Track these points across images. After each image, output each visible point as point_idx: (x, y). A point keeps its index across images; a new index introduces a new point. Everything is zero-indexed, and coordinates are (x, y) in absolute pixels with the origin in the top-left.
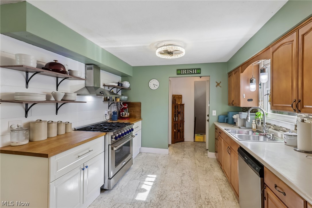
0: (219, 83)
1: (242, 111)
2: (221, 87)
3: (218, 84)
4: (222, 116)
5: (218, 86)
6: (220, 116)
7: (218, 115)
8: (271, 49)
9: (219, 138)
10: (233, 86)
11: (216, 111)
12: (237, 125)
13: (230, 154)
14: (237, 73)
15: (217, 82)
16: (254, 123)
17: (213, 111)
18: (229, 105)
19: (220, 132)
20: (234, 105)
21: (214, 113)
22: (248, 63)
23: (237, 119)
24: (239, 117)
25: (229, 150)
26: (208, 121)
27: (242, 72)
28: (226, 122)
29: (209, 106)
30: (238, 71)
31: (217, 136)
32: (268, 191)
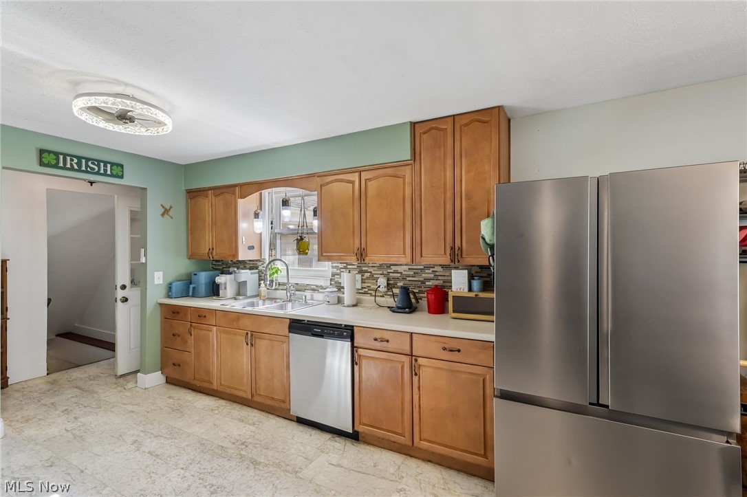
0: (168, 208)
1: (211, 269)
2: (172, 218)
3: (166, 212)
4: (179, 282)
5: (166, 215)
6: (174, 284)
7: (169, 280)
8: (318, 179)
9: (195, 328)
10: (208, 219)
11: (162, 273)
12: (225, 293)
13: (252, 345)
14: (228, 196)
15: (163, 207)
16: (263, 285)
17: (155, 273)
18: (190, 257)
19: (201, 314)
20: (215, 258)
21: (157, 279)
22: (260, 186)
23: (225, 284)
24: (235, 280)
25: (252, 338)
26: (123, 302)
27: (243, 197)
28: (191, 294)
29: (144, 261)
30: (231, 192)
31: (181, 327)
32: (361, 352)
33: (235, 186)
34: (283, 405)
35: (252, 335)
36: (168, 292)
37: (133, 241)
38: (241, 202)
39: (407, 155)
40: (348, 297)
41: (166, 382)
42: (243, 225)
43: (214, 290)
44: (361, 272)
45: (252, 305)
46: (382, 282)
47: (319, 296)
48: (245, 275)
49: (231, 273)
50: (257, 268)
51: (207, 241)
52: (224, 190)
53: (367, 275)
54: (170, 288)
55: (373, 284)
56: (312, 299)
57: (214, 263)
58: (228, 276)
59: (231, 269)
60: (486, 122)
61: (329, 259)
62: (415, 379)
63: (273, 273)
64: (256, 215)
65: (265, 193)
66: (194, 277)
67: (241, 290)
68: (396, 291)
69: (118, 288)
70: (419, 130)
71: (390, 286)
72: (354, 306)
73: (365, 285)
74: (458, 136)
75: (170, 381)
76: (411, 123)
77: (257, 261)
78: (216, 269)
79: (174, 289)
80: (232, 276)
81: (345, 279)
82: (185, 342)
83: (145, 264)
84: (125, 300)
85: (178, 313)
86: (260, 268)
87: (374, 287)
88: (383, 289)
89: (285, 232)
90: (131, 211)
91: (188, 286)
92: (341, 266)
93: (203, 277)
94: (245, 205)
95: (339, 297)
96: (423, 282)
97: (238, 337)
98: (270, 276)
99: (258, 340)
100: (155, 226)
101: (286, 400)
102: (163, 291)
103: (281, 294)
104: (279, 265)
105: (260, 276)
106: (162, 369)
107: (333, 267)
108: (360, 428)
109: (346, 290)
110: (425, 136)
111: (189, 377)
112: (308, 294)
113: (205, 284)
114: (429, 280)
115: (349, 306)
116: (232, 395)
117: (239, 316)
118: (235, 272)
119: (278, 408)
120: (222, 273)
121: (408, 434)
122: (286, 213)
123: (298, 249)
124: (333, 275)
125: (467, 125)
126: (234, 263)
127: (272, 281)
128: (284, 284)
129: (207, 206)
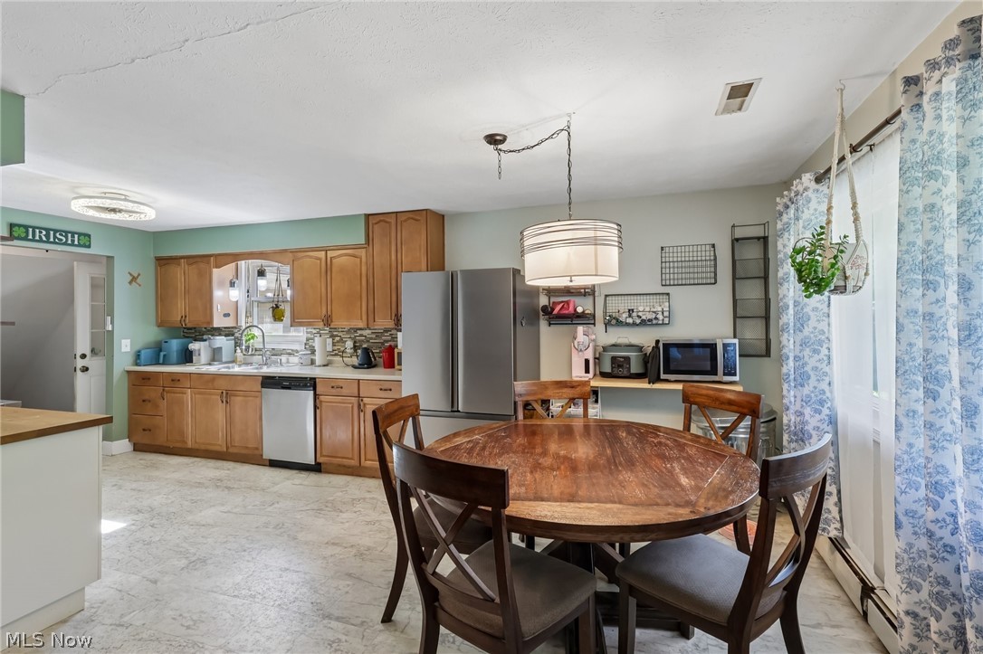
0: (136, 275)
2: (140, 285)
3: (134, 279)
4: (148, 350)
5: (134, 283)
6: (143, 352)
7: (137, 348)
8: (290, 254)
9: (168, 392)
10: (181, 286)
11: (129, 341)
12: (199, 361)
13: (227, 402)
14: (202, 265)
15: (131, 275)
16: (239, 351)
17: (123, 341)
18: (160, 325)
19: (175, 379)
20: (188, 325)
21: (125, 346)
22: (236, 257)
23: (199, 350)
24: (210, 346)
25: (227, 396)
26: (83, 371)
27: (218, 266)
28: (161, 361)
29: (110, 329)
30: (205, 262)
31: (151, 392)
32: (322, 398)
33: (210, 256)
34: (256, 452)
35: (227, 394)
36: (136, 360)
37: (93, 310)
38: (215, 271)
39: (363, 241)
40: (318, 358)
41: (134, 450)
42: (218, 294)
43: (187, 357)
44: (333, 336)
45: (229, 368)
46: (349, 344)
47: (294, 360)
48: (220, 341)
49: (205, 340)
50: (233, 335)
51: (179, 310)
52: (199, 259)
53: (338, 338)
54: (138, 355)
55: (342, 346)
56: (288, 362)
57: (185, 330)
58: (202, 343)
59: (205, 337)
60: (417, 220)
61: (301, 324)
62: (362, 414)
63: (249, 340)
64: (232, 284)
65: (242, 264)
66: (164, 345)
67: (216, 355)
68: (359, 351)
69: (78, 357)
70: (372, 220)
71: (355, 348)
72: (324, 366)
73: (336, 348)
74: (399, 228)
75: (138, 448)
76: (365, 214)
77: (232, 328)
78: (188, 337)
79: (142, 357)
80: (207, 343)
81: (317, 343)
82: (156, 406)
83: (111, 333)
84: (85, 369)
85: (149, 379)
86: (237, 335)
87: (342, 349)
88: (349, 351)
89: (263, 300)
90: (92, 278)
91: (158, 353)
92: (314, 331)
93: (175, 344)
94: (220, 274)
95: (312, 360)
96: (383, 344)
97: (213, 397)
98: (246, 341)
99: (232, 398)
100: (123, 295)
101: (259, 447)
102: (130, 359)
103: (257, 359)
104: (256, 332)
105: (236, 343)
106: (130, 437)
107: (307, 333)
108: (320, 460)
109: (316, 353)
110: (376, 226)
111: (161, 440)
112: (284, 358)
113: (177, 351)
114: (387, 341)
115: (320, 366)
116: (207, 451)
117: (215, 377)
118: (210, 339)
119: (252, 457)
120: (195, 340)
121: (356, 457)
122: (262, 283)
123: (274, 316)
124: (308, 340)
125: (405, 221)
126: (209, 331)
127: (248, 347)
128: (260, 350)
129: (179, 274)
